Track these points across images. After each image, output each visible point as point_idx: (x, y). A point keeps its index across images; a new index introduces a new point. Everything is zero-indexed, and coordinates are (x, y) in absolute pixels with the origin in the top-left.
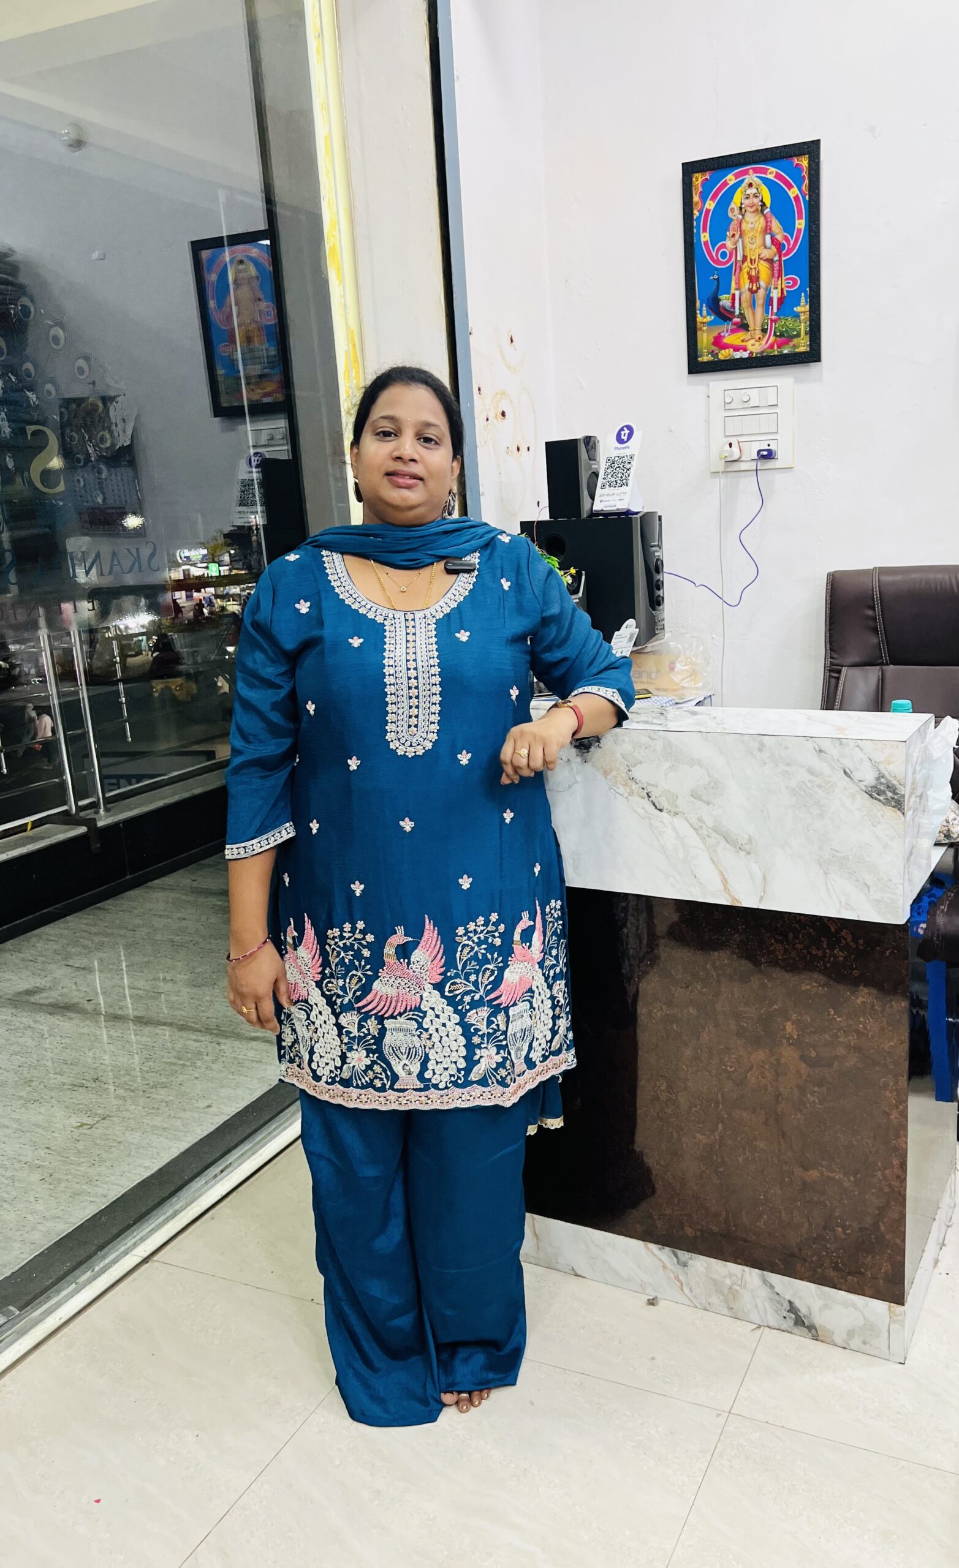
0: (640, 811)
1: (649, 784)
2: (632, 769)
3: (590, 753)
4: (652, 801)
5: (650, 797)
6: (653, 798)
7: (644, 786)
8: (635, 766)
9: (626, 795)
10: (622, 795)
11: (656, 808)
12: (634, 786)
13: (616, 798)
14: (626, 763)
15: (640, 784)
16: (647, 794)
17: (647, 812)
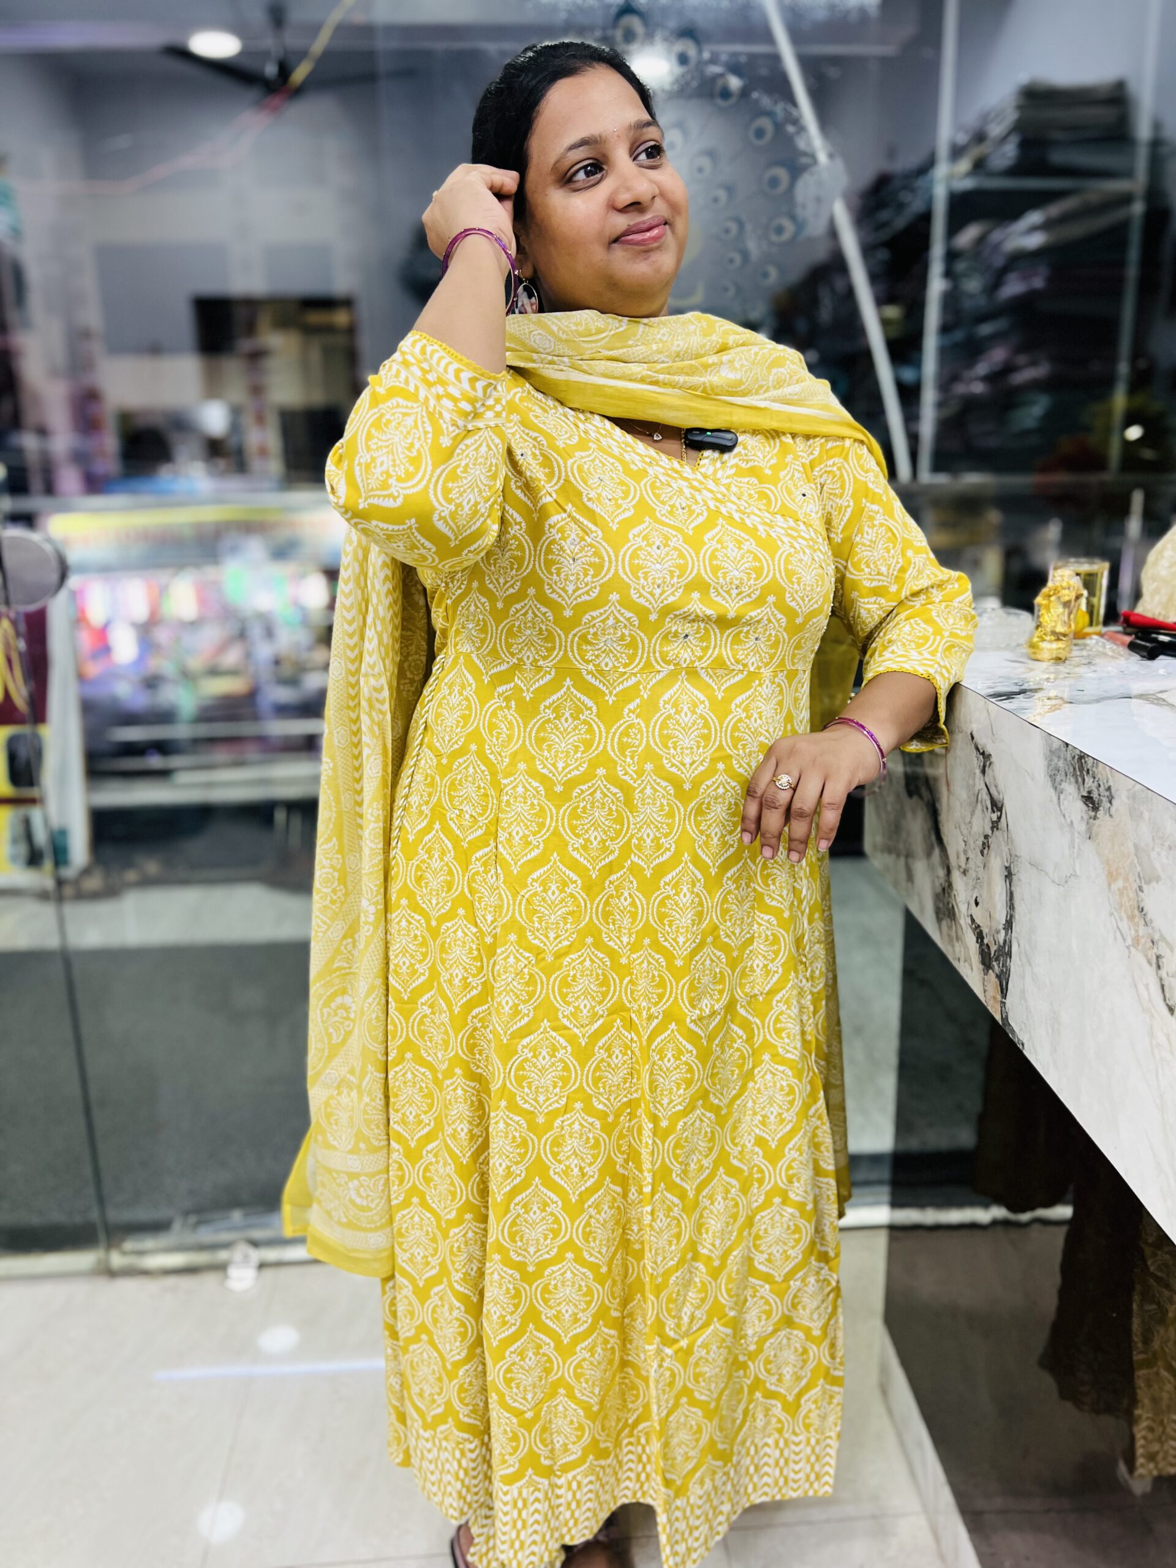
0: (1142, 988)
1: (1163, 938)
2: (1145, 887)
3: (1097, 822)
4: (1161, 979)
5: (1159, 967)
6: (1163, 973)
7: (1156, 937)
8: (1148, 882)
9: (1129, 942)
10: (1124, 939)
11: (1165, 1000)
12: (1142, 930)
13: (1115, 938)
14: (1139, 869)
15: (1150, 930)
16: (1158, 957)
17: (1150, 1001)
